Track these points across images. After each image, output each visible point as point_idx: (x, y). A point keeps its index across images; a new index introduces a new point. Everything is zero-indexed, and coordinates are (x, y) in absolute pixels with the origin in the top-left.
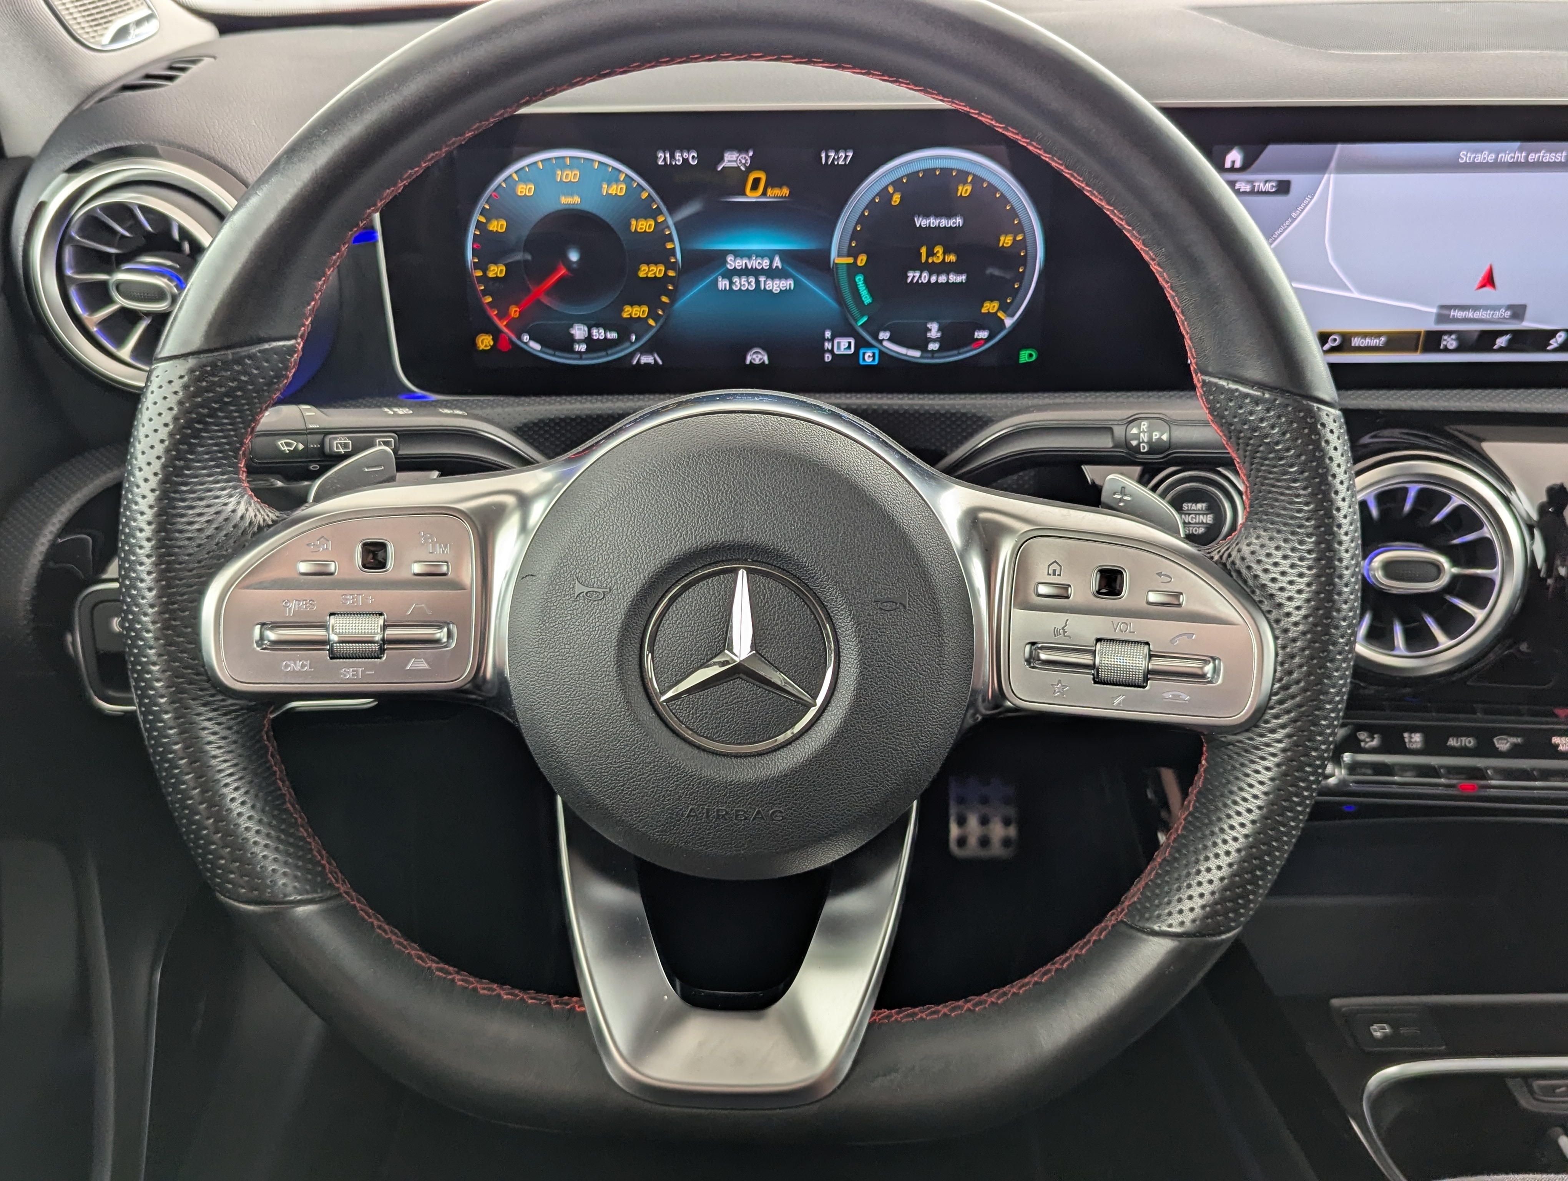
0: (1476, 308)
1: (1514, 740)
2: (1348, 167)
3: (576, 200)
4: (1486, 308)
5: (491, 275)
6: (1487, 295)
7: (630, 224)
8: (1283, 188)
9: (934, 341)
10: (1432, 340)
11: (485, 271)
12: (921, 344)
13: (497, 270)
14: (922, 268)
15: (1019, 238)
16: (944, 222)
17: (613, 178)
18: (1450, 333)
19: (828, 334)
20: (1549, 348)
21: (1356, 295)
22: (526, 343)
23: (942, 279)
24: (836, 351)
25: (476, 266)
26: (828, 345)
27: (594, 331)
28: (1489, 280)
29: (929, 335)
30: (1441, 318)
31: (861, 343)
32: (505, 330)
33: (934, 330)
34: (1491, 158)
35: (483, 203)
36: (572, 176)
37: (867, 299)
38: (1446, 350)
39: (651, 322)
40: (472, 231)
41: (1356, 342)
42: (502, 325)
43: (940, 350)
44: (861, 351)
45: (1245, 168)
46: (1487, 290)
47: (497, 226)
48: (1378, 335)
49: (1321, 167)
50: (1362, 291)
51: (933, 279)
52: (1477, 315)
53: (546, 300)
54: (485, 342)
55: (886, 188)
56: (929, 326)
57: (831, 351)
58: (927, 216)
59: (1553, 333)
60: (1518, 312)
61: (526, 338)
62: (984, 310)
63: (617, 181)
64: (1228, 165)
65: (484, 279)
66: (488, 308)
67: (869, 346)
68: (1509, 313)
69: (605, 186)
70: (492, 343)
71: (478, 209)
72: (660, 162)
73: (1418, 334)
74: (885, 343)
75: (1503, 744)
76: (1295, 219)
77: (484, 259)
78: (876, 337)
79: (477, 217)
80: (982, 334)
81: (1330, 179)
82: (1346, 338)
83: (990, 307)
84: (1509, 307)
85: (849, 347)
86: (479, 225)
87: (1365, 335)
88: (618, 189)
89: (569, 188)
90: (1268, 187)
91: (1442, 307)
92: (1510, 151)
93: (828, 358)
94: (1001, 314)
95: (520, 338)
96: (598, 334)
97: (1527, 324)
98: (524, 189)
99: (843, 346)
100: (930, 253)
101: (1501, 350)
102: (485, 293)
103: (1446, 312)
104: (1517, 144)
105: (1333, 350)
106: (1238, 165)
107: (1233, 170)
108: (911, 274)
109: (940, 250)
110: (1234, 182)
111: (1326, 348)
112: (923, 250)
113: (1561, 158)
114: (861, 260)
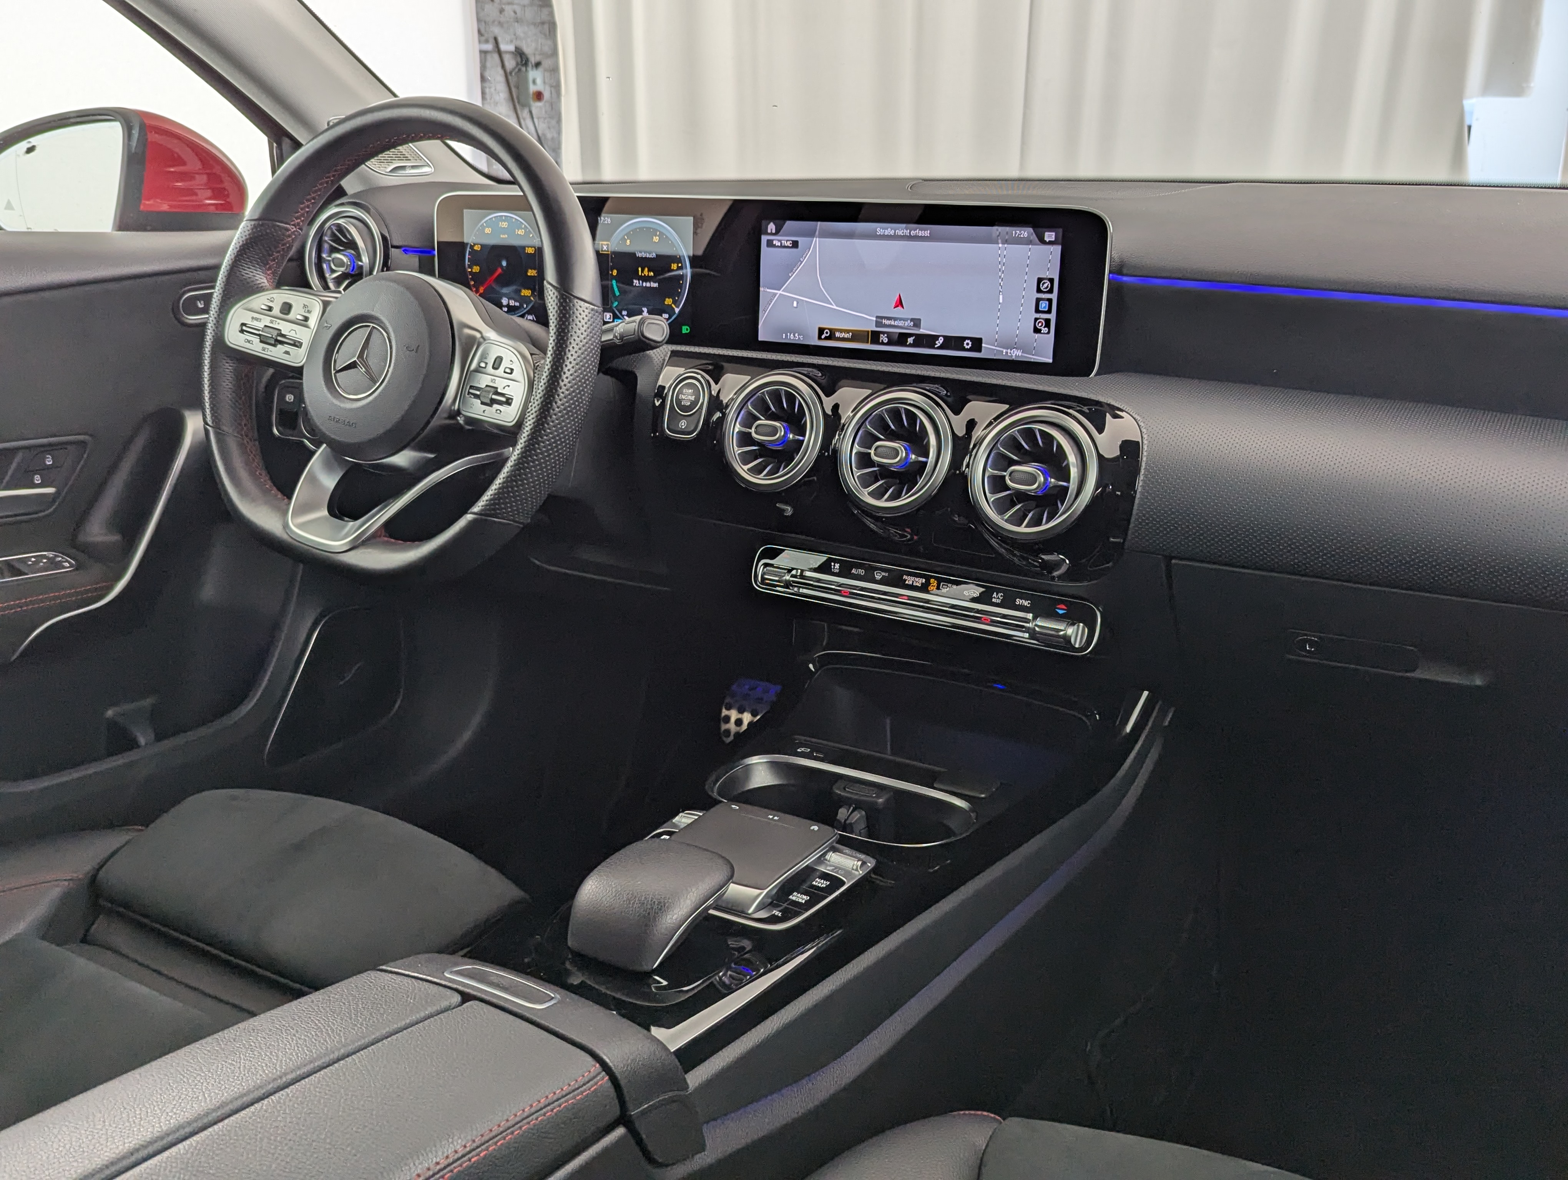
0: (895, 319)
1: (883, 574)
2: (825, 235)
3: (506, 236)
4: (901, 319)
5: (474, 271)
6: (898, 312)
7: (525, 249)
8: (795, 244)
10: (875, 337)
11: (472, 269)
13: (476, 269)
14: (639, 278)
15: (680, 265)
16: (648, 255)
17: (520, 227)
18: (883, 333)
20: (936, 346)
21: (835, 307)
23: (648, 285)
25: (470, 267)
27: (510, 301)
28: (899, 303)
30: (878, 324)
31: (615, 316)
33: (646, 312)
34: (892, 233)
36: (505, 225)
37: (617, 294)
38: (883, 344)
39: (532, 298)
40: (468, 250)
41: (838, 334)
44: (616, 321)
45: (777, 232)
46: (899, 308)
47: (478, 248)
48: (848, 331)
49: (811, 234)
50: (837, 306)
51: (644, 284)
52: (896, 323)
53: (494, 286)
55: (624, 236)
56: (643, 309)
58: (641, 252)
59: (936, 337)
60: (917, 323)
62: (666, 303)
63: (522, 229)
64: (769, 231)
65: (471, 273)
67: (619, 318)
68: (912, 323)
69: (516, 230)
71: (471, 240)
73: (868, 332)
74: (625, 317)
75: (878, 576)
76: (802, 262)
77: (473, 263)
78: (621, 313)
79: (470, 243)
80: (667, 316)
81: (816, 240)
82: (832, 332)
83: (668, 301)
84: (912, 320)
85: (610, 318)
86: (471, 247)
87: (841, 331)
88: (522, 232)
89: (504, 231)
90: (789, 244)
91: (877, 317)
92: (901, 229)
94: (673, 306)
96: (512, 303)
97: (922, 331)
98: (488, 231)
100: (642, 271)
101: (911, 345)
102: (472, 280)
103: (879, 320)
104: (904, 225)
105: (826, 338)
106: (774, 231)
107: (772, 234)
108: (635, 281)
109: (646, 269)
110: (772, 241)
111: (823, 337)
112: (640, 269)
113: (927, 233)
114: (615, 272)
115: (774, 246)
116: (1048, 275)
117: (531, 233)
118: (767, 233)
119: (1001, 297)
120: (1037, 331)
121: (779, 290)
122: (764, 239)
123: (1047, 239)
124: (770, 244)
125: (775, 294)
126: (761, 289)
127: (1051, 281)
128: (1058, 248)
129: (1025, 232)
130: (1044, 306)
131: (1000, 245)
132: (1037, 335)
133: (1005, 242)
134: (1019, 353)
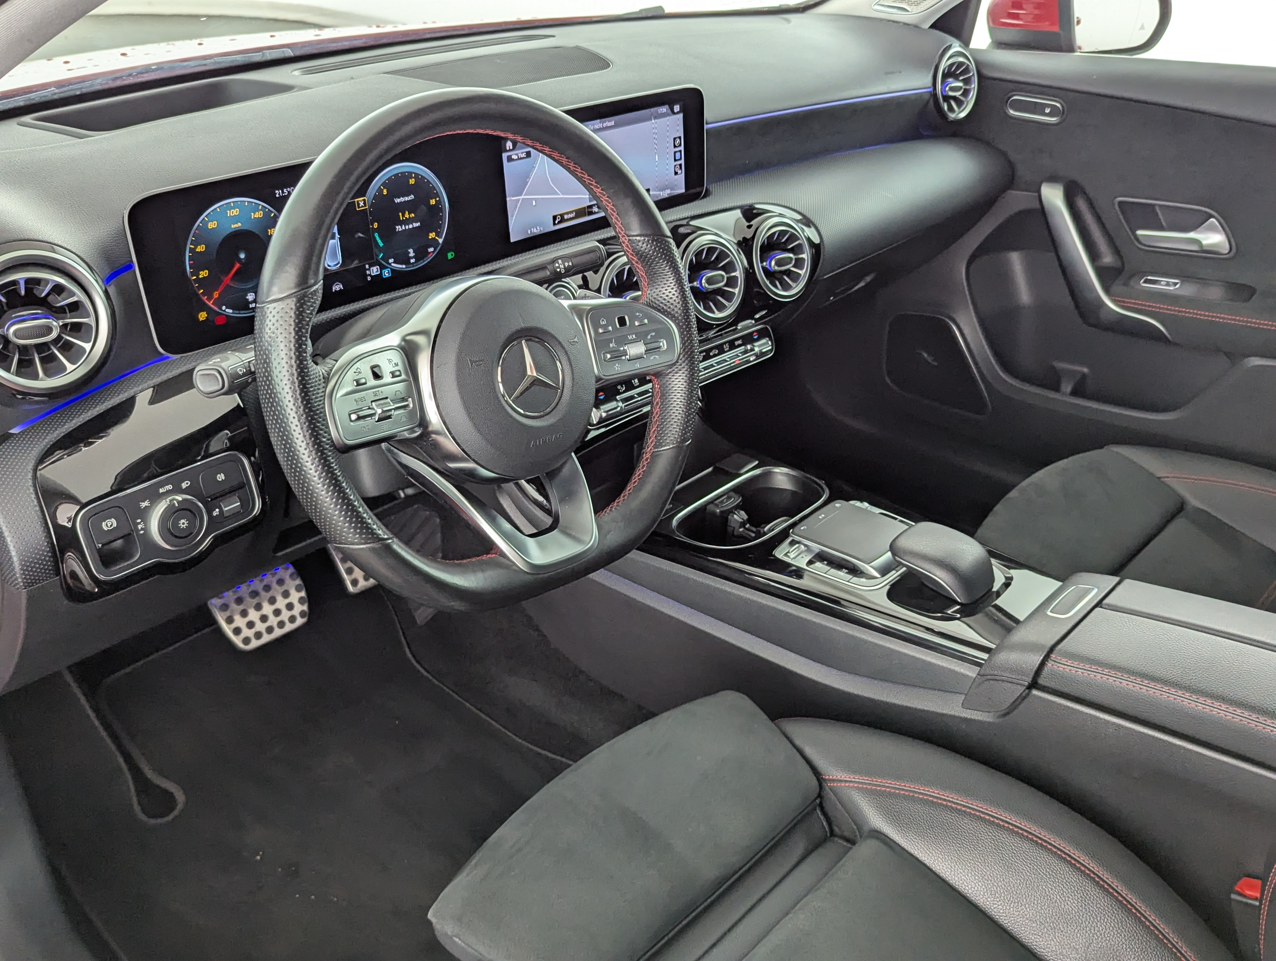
3: (240, 224)
5: (201, 277)
7: (268, 232)
8: (528, 154)
9: (412, 258)
10: (590, 210)
11: (197, 276)
12: (406, 261)
13: (204, 274)
14: (401, 223)
15: (438, 199)
16: (407, 199)
17: (256, 210)
18: (595, 205)
19: (367, 266)
21: (562, 196)
22: (224, 311)
23: (411, 226)
24: (372, 274)
25: (193, 274)
26: (368, 272)
29: (410, 255)
30: (591, 199)
31: (382, 267)
32: (212, 306)
33: (412, 254)
35: (191, 238)
36: (235, 212)
37: (381, 244)
38: (595, 213)
40: (188, 254)
41: (566, 217)
42: (210, 304)
43: (416, 262)
44: (383, 271)
45: (514, 148)
47: (200, 248)
48: (572, 212)
50: (563, 194)
51: (407, 228)
53: (231, 284)
54: (203, 316)
55: (380, 187)
56: (409, 251)
57: (370, 275)
58: (399, 198)
61: (224, 308)
62: (430, 237)
63: (258, 210)
64: (508, 149)
65: (198, 280)
66: (201, 296)
67: (386, 268)
69: (253, 214)
70: (206, 315)
71: (189, 242)
72: (277, 196)
73: (585, 208)
74: (393, 264)
76: (535, 168)
77: (196, 269)
78: (388, 263)
79: (189, 246)
80: (431, 250)
82: (562, 215)
83: (432, 235)
85: (377, 271)
86: (191, 250)
87: (567, 213)
88: (259, 215)
89: (235, 219)
90: (523, 155)
92: (597, 124)
93: (369, 278)
94: (437, 238)
95: (221, 309)
98: (212, 225)
99: (375, 271)
100: (403, 216)
102: (199, 289)
104: (599, 121)
105: (559, 222)
106: (511, 148)
107: (510, 150)
108: (397, 227)
109: (407, 212)
110: (511, 156)
111: (556, 222)
112: (400, 214)
113: (613, 123)
114: (376, 225)
115: (513, 160)
116: (678, 135)
117: (272, 212)
118: (506, 151)
119: (657, 157)
120: (676, 173)
121: (521, 195)
122: (505, 156)
123: (676, 111)
124: (510, 159)
125: (518, 200)
126: (508, 199)
127: (680, 138)
128: (681, 115)
129: (664, 109)
130: (678, 155)
131: (653, 121)
132: (676, 176)
133: (655, 118)
134: (668, 191)
